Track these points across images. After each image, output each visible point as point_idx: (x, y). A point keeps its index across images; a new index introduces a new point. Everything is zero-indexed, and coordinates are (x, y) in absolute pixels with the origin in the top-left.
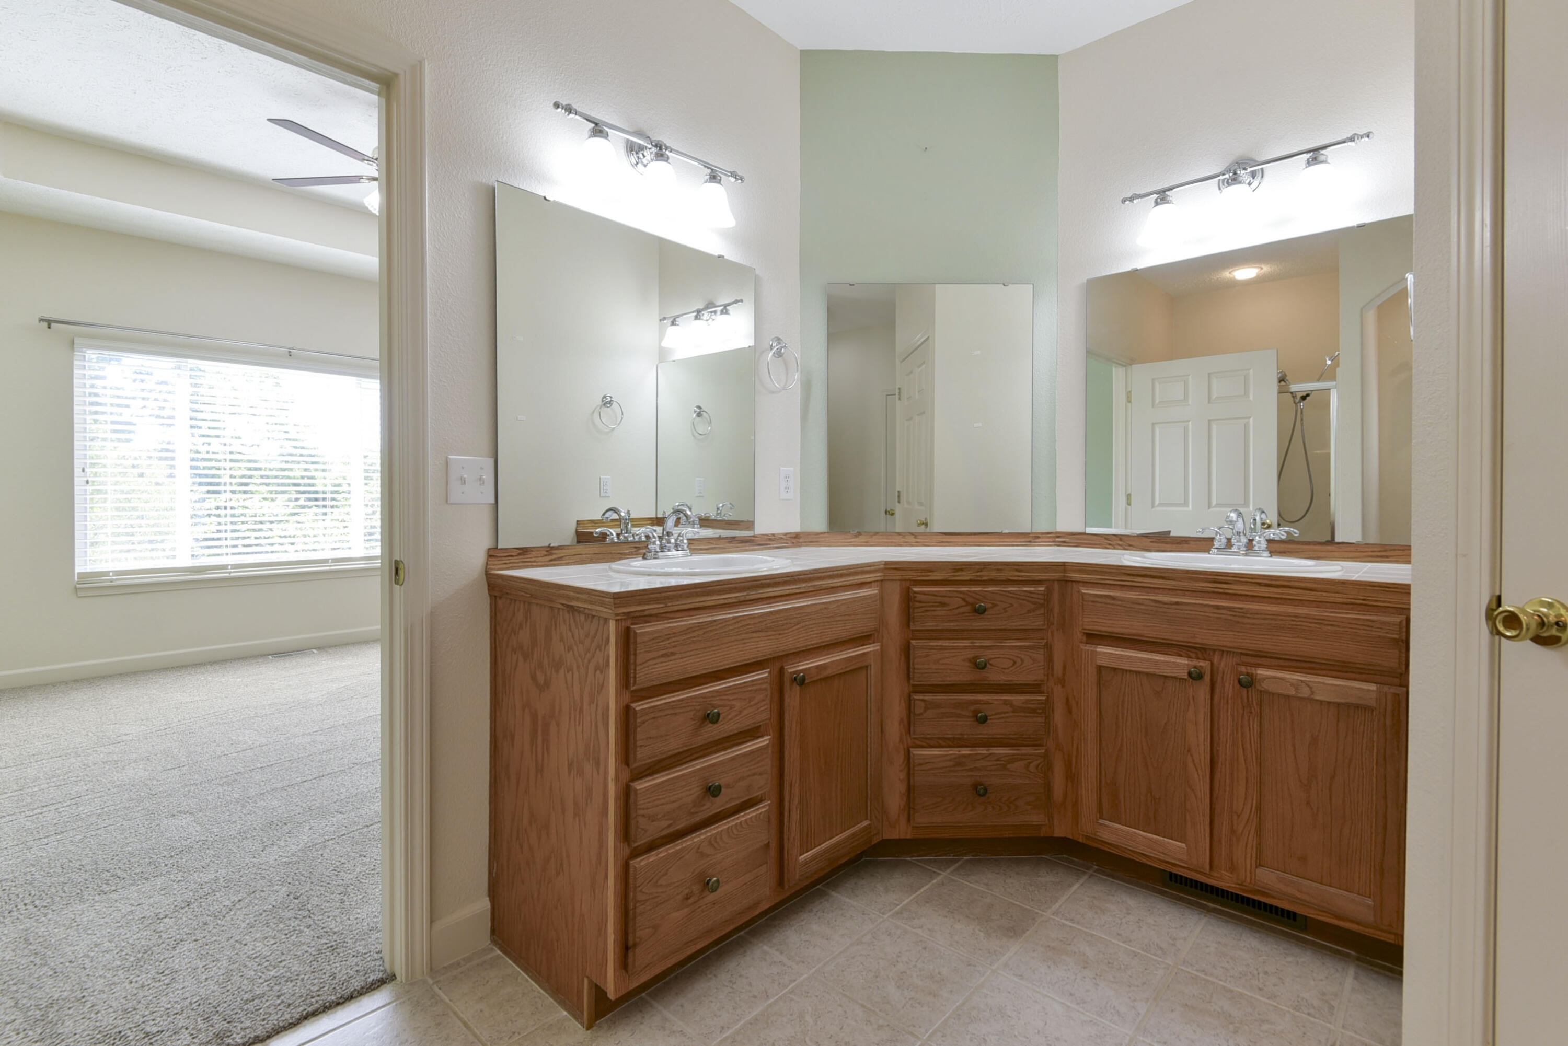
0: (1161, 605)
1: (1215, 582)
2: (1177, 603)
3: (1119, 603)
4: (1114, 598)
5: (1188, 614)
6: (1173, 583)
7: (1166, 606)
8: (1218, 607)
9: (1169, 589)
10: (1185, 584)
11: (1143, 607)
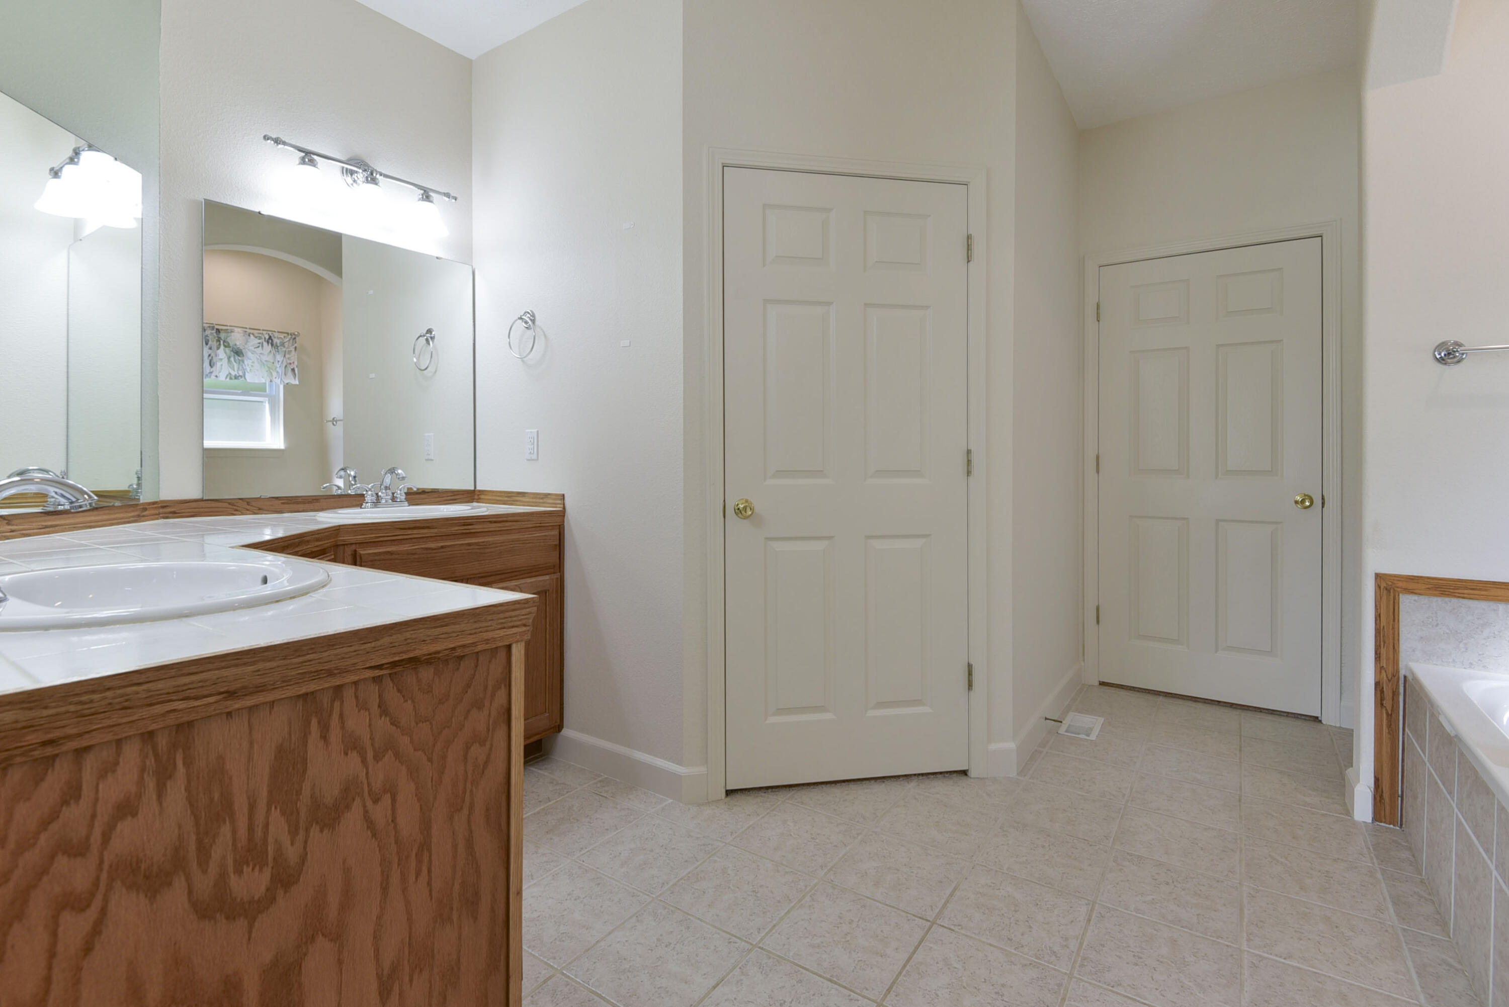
0: (430, 551)
1: (464, 525)
2: (442, 547)
3: (396, 556)
4: (391, 553)
5: (451, 554)
6: (436, 530)
7: (434, 551)
8: (469, 544)
9: (431, 537)
10: (444, 530)
11: (416, 556)
